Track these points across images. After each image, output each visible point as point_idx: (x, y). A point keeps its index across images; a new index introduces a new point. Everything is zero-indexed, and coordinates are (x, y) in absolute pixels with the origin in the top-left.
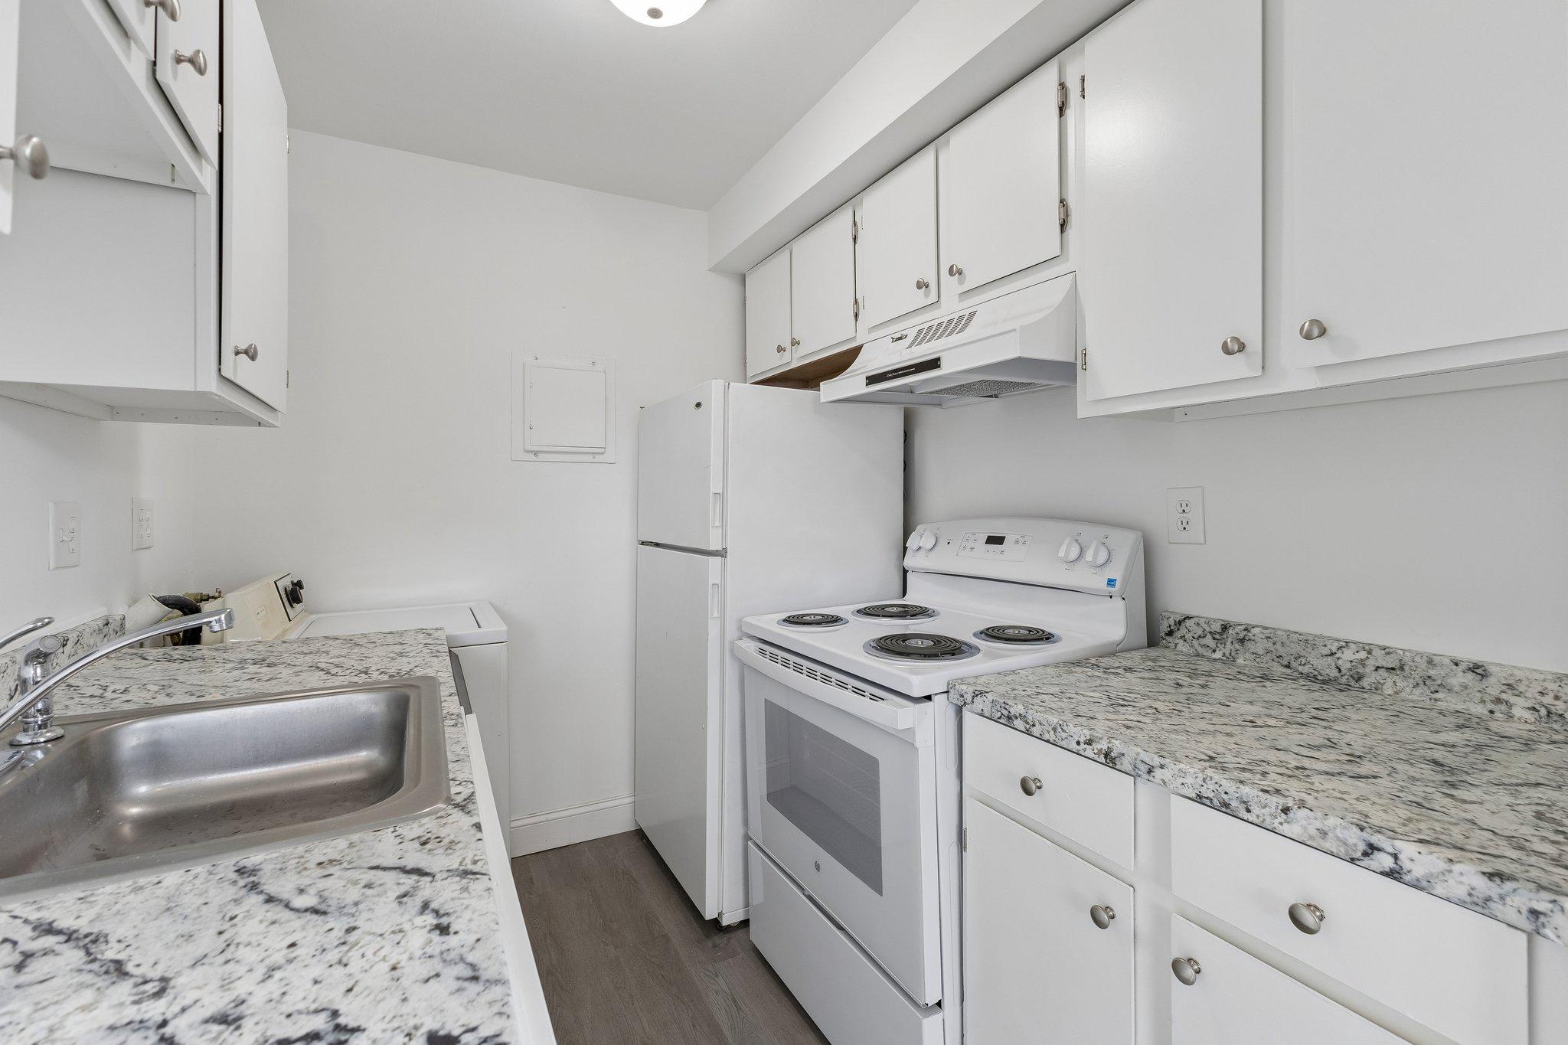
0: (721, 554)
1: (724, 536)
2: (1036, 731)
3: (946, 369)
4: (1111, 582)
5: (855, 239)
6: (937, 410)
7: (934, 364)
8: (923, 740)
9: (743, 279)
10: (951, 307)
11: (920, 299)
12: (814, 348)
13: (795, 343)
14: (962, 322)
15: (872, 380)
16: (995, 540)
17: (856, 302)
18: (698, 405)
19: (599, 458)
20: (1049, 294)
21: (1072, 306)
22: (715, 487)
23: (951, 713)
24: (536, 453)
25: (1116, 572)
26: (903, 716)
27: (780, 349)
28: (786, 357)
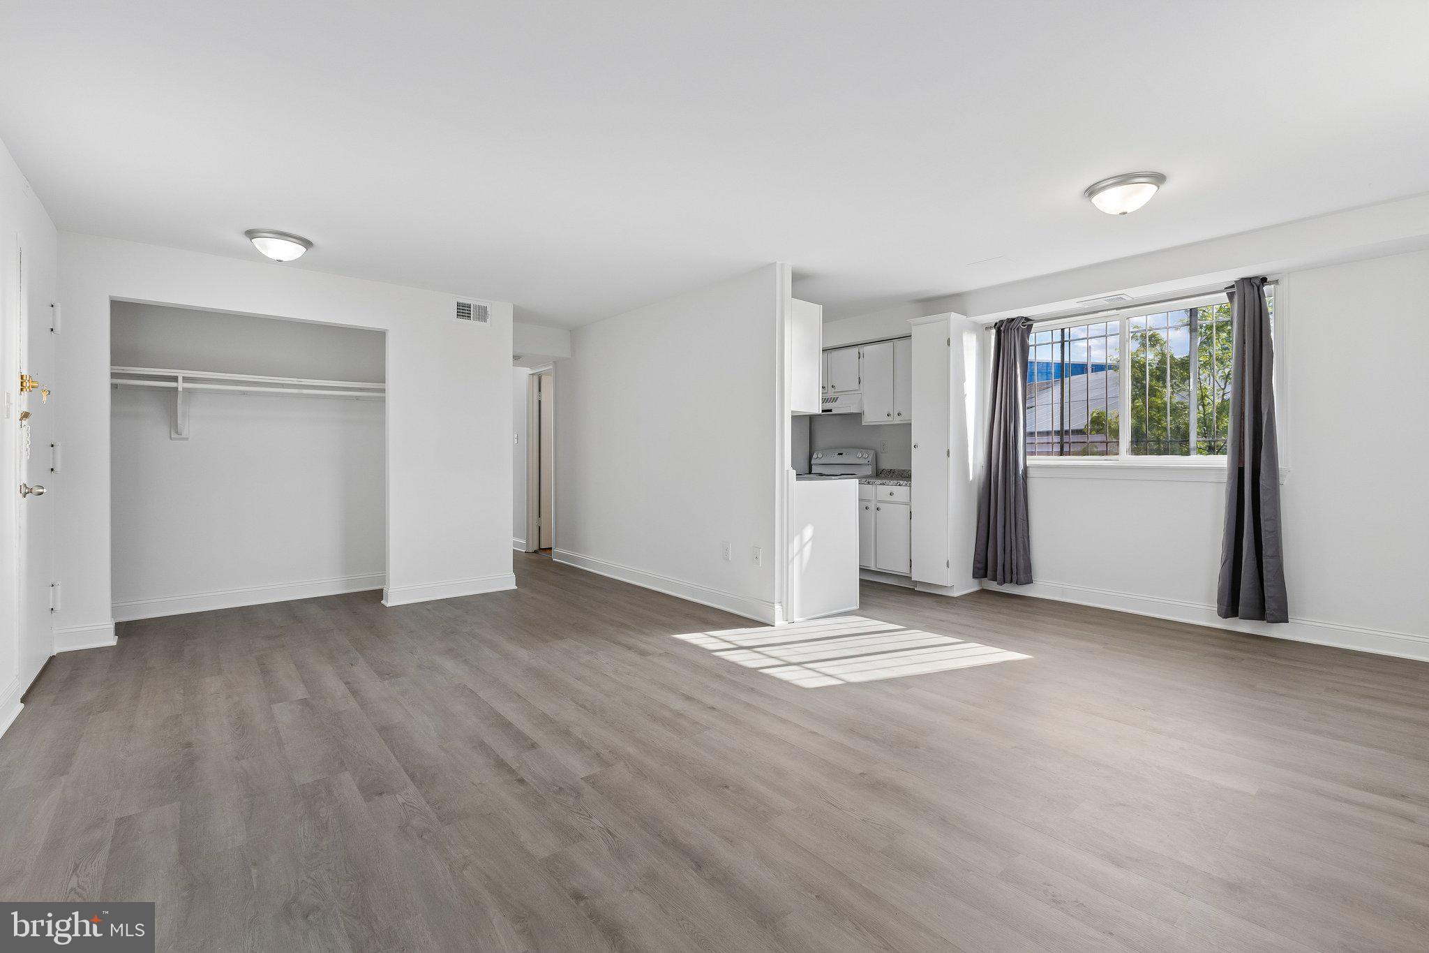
3: (833, 412)
4: (869, 462)
7: (831, 411)
10: (831, 395)
14: (834, 400)
16: (840, 454)
20: (855, 398)
21: (861, 401)
25: (870, 459)
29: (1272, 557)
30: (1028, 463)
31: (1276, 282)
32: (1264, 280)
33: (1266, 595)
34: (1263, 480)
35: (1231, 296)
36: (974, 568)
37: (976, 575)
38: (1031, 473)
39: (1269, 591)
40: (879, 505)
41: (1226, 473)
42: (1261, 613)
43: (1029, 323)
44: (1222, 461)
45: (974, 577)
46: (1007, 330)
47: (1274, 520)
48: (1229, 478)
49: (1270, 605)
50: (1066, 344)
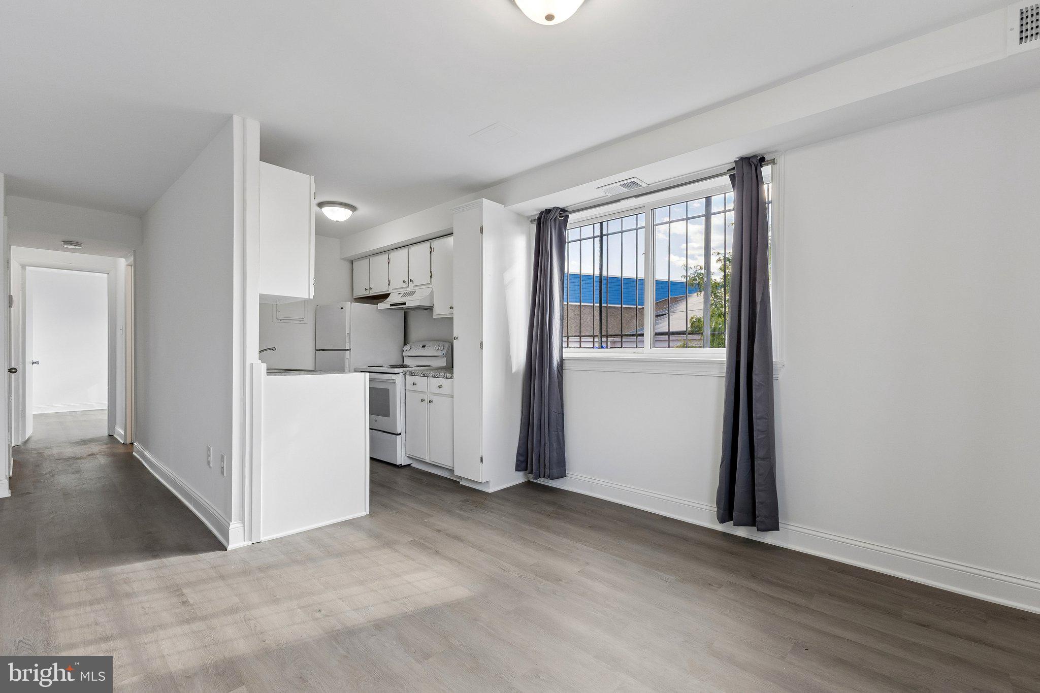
0: (349, 350)
1: (350, 344)
2: (413, 374)
3: (407, 305)
4: (443, 354)
5: (389, 263)
6: (413, 311)
7: (404, 304)
8: (397, 381)
9: (352, 262)
10: (411, 289)
11: (404, 285)
12: (377, 291)
13: (370, 289)
14: (412, 293)
15: (392, 305)
16: (424, 346)
17: (389, 281)
18: (342, 308)
19: (301, 322)
20: (427, 292)
21: (432, 294)
22: (347, 332)
23: (404, 376)
24: (281, 320)
25: (444, 352)
26: (393, 377)
27: (366, 289)
28: (368, 292)
29: (763, 459)
30: (565, 355)
31: (773, 162)
32: (762, 160)
33: (757, 501)
34: (756, 374)
35: (732, 177)
36: (517, 460)
37: (518, 468)
38: (567, 365)
39: (760, 496)
40: (433, 398)
41: (725, 366)
42: (752, 521)
43: (566, 214)
44: (721, 354)
45: (517, 470)
46: (546, 221)
47: (765, 418)
48: (727, 373)
49: (761, 512)
50: (605, 238)
